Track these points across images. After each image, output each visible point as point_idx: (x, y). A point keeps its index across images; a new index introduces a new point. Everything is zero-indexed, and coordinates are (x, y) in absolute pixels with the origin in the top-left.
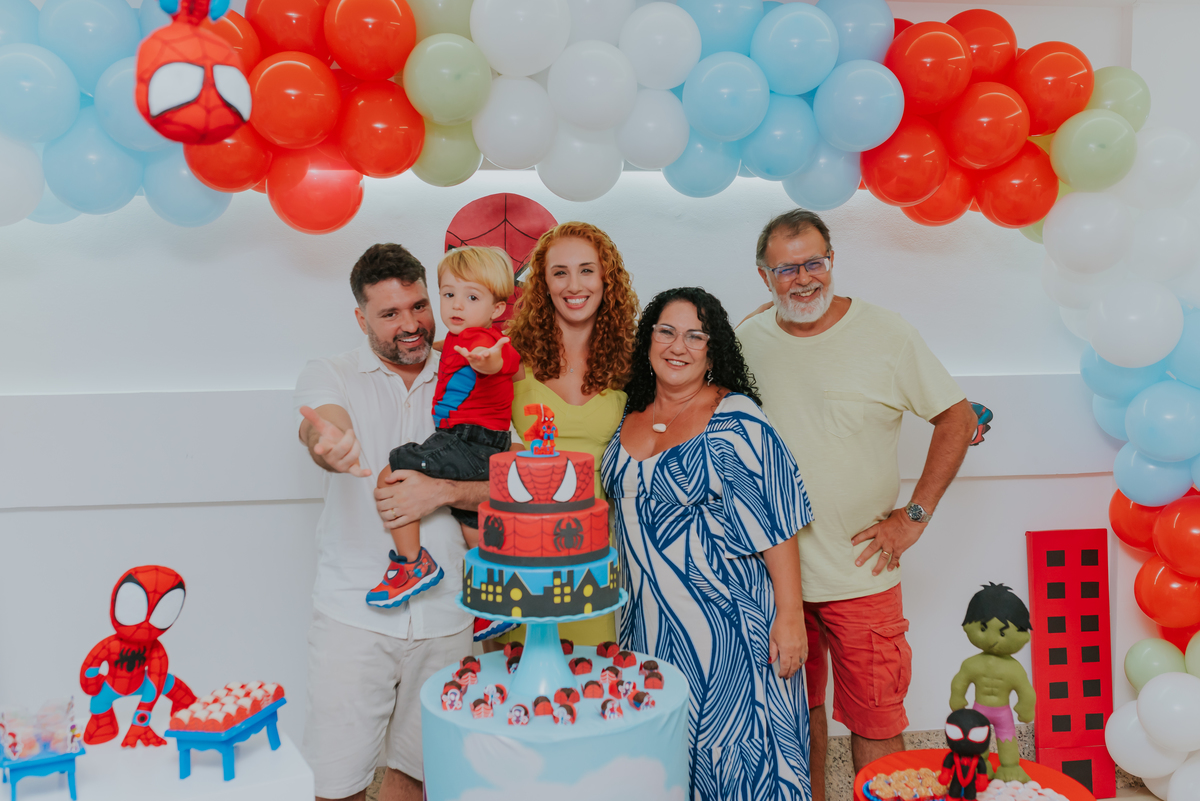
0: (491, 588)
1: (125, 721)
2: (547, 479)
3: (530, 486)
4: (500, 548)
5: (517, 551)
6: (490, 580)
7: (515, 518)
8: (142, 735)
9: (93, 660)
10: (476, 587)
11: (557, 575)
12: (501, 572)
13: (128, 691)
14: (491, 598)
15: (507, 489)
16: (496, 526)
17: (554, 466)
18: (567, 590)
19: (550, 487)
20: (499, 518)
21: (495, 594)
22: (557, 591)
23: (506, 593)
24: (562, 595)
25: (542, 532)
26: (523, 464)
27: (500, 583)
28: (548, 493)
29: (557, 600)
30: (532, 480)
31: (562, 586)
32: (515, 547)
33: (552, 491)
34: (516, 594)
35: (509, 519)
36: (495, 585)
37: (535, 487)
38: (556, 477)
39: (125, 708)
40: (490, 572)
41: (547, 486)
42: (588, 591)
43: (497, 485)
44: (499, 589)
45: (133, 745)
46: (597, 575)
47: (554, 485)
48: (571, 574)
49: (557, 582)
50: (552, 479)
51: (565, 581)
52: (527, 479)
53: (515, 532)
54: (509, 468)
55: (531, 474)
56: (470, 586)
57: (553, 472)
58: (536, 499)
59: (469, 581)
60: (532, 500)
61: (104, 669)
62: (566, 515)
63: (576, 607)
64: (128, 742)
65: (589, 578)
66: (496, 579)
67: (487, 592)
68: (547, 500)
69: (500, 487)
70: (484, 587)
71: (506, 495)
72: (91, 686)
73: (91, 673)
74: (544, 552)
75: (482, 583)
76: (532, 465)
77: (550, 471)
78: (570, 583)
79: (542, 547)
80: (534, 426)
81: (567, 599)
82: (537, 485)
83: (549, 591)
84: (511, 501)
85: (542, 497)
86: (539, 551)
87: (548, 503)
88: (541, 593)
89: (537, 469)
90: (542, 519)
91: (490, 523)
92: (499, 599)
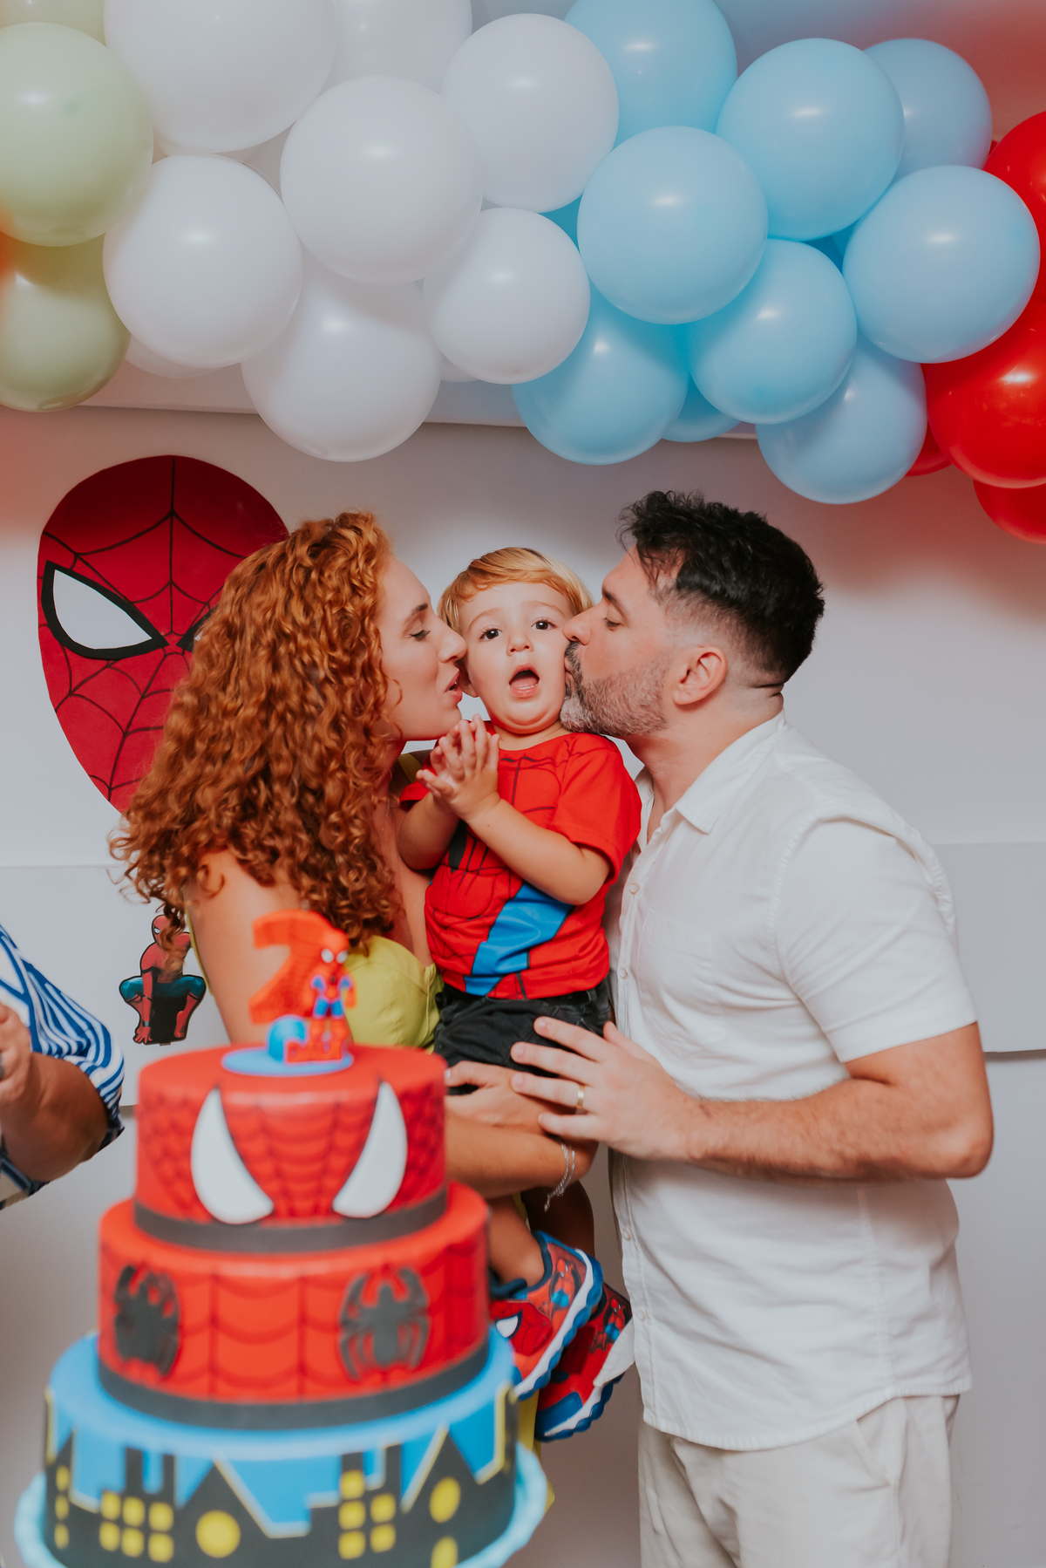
0: (134, 1511)
2: (316, 1147)
3: (266, 1168)
4: (169, 1373)
5: (222, 1386)
6: (133, 1486)
7: (217, 1279)
10: (86, 1500)
11: (353, 1462)
12: (168, 1462)
14: (133, 1544)
15: (186, 1177)
16: (154, 1301)
17: (337, 1108)
18: (383, 1508)
19: (325, 1171)
20: (164, 1272)
21: (146, 1530)
22: (352, 1516)
23: (184, 1530)
24: (368, 1527)
25: (303, 1320)
26: (241, 1099)
27: (166, 1495)
28: (319, 1191)
29: (351, 1547)
30: (271, 1153)
31: (367, 1498)
32: (213, 1369)
33: (330, 1182)
34: (218, 1534)
35: (195, 1279)
36: (148, 1501)
37: (278, 1174)
38: (344, 1140)
40: (134, 1460)
41: (316, 1167)
42: (446, 1501)
43: (157, 1163)
44: (162, 1517)
46: (468, 1447)
47: (337, 1162)
48: (395, 1455)
49: (353, 1485)
50: (331, 1149)
51: (376, 1479)
52: (257, 1147)
53: (214, 1321)
54: (194, 1109)
55: (265, 1130)
56: (66, 1493)
57: (336, 1125)
58: (283, 1207)
59: (62, 1478)
60: (274, 1215)
62: (374, 1257)
65: (452, 1462)
66: (153, 1481)
67: (120, 1523)
68: (316, 1211)
69: (168, 1169)
70: (110, 1507)
71: (187, 1196)
74: (310, 1385)
75: (102, 1493)
76: (272, 1101)
77: (326, 1122)
78: (393, 1485)
79: (302, 1369)
80: (282, 981)
81: (384, 1539)
82: (289, 1168)
83: (326, 1522)
84: (202, 1221)
85: (303, 1205)
86: (293, 1384)
87: (320, 1222)
88: (297, 1528)
89: (291, 1117)
90: (304, 1281)
91: (133, 1291)
92: (162, 1549)
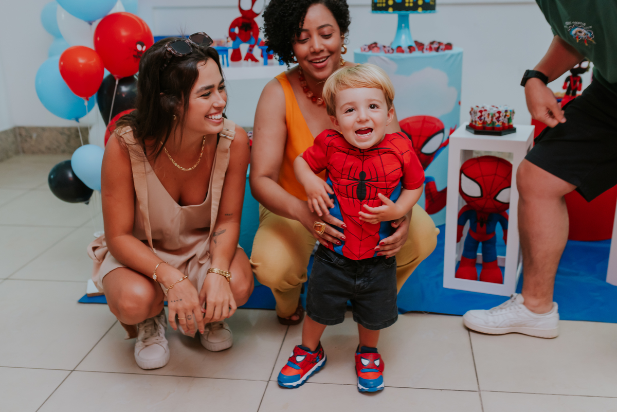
0: (381, 1)
1: (244, 53)
8: (250, 56)
9: (233, 25)
13: (245, 40)
14: (381, 5)
18: (411, 1)
21: (382, 3)
22: (407, 1)
23: (387, 2)
24: (409, 3)
29: (407, 5)
34: (390, 3)
39: (244, 48)
42: (420, 3)
44: (384, 1)
45: (247, 60)
56: (374, 2)
61: (237, 30)
63: (415, 8)
64: (246, 59)
67: (379, 3)
70: (378, 1)
72: (232, 35)
73: (232, 30)
81: (411, 5)
92: (384, 5)
